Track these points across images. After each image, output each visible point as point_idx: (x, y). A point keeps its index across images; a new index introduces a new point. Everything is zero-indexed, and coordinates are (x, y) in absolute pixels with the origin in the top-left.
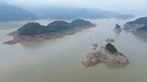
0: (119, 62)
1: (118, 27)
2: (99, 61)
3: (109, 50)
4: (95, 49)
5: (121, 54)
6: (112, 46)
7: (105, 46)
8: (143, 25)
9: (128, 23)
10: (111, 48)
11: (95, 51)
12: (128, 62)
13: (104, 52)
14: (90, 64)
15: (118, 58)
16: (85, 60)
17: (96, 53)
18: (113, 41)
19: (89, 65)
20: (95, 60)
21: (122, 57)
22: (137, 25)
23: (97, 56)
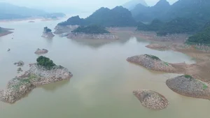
0: (60, 79)
1: (47, 30)
2: (32, 86)
3: (44, 65)
4: (20, 69)
5: (61, 67)
6: (46, 59)
7: (36, 62)
8: (77, 26)
9: (59, 24)
10: (45, 63)
11: (22, 73)
12: (71, 75)
13: (36, 71)
14: (18, 96)
15: (58, 73)
16: (6, 92)
17: (24, 76)
18: (46, 51)
19: (16, 98)
20: (24, 87)
21: (63, 71)
22: (71, 26)
23: (26, 80)
